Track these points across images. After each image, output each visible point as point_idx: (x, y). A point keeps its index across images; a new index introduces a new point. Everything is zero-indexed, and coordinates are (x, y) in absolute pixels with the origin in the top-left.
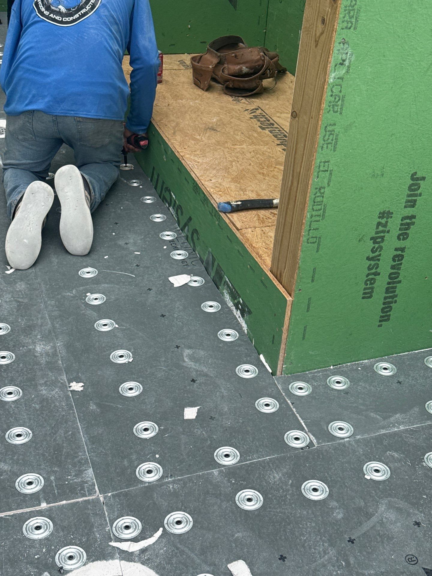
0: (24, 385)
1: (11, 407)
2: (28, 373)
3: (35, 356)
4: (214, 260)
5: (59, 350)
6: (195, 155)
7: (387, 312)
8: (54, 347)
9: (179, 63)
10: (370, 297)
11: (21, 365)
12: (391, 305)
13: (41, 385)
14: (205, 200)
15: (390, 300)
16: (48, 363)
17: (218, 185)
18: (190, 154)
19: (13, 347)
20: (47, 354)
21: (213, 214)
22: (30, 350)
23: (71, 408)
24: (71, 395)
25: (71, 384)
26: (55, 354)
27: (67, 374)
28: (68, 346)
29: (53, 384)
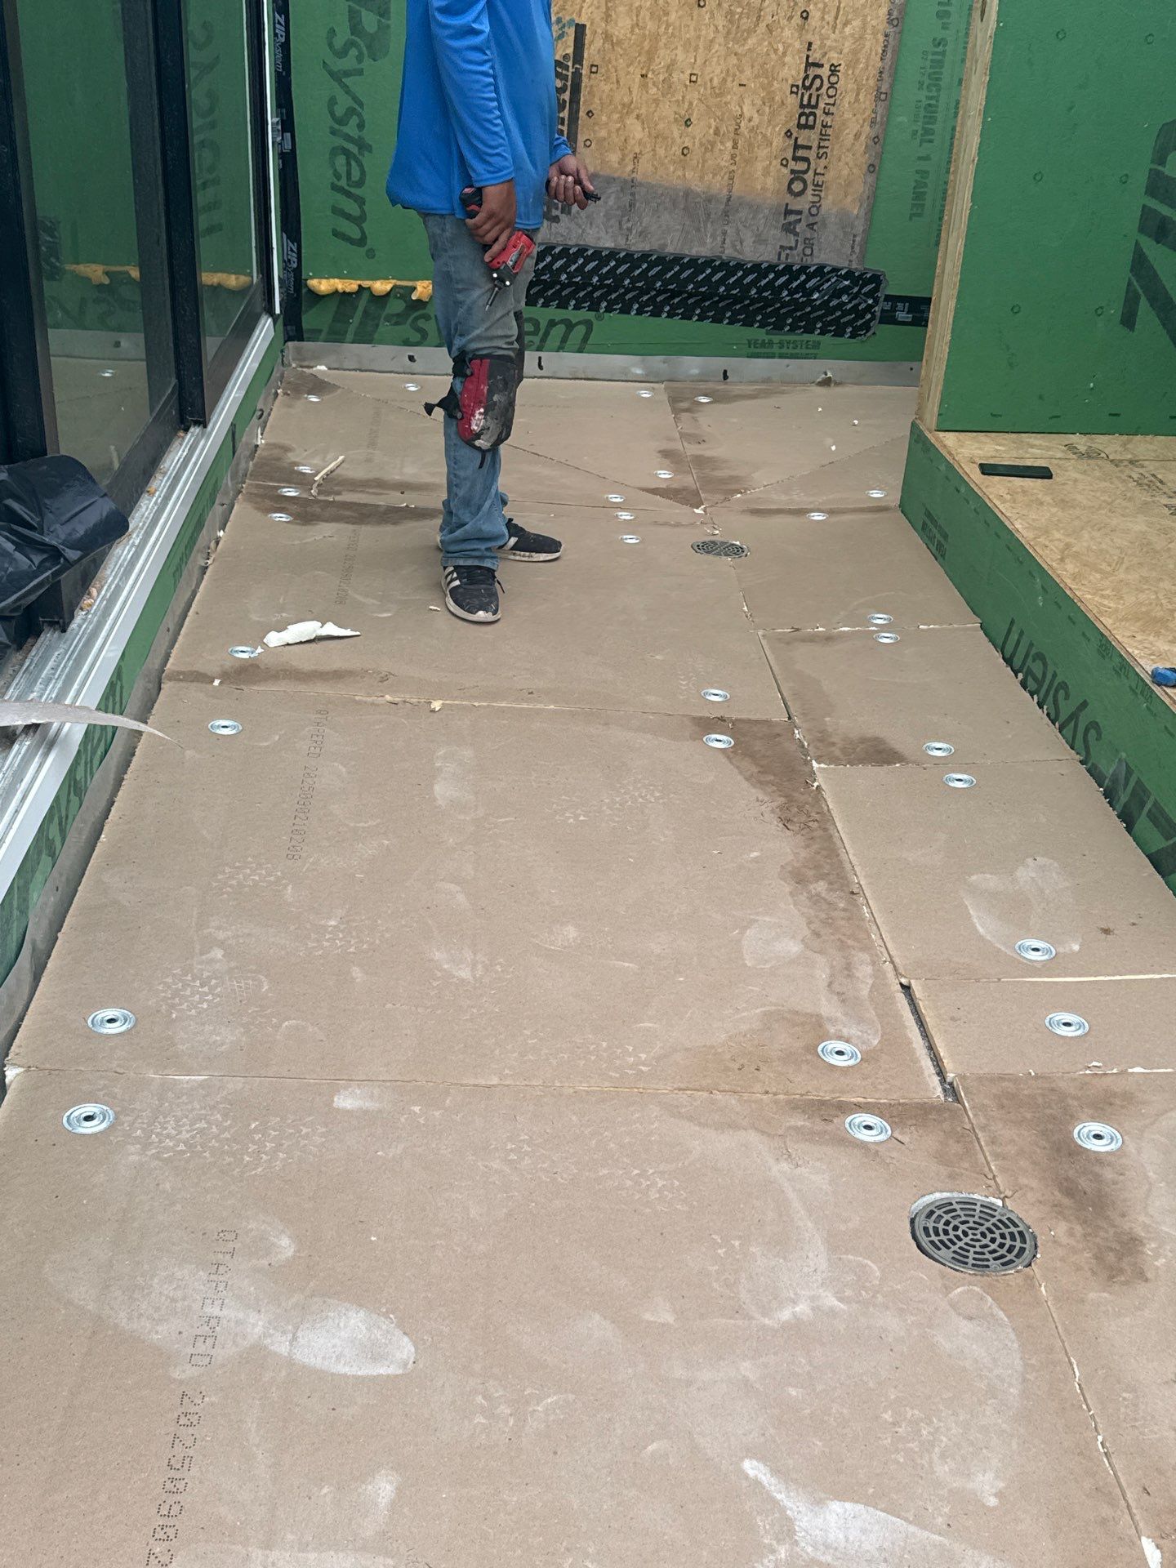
4: (1129, 772)
6: (1103, 596)
9: (1066, 448)
14: (1124, 667)
17: (1149, 646)
18: (1094, 594)
21: (1138, 691)
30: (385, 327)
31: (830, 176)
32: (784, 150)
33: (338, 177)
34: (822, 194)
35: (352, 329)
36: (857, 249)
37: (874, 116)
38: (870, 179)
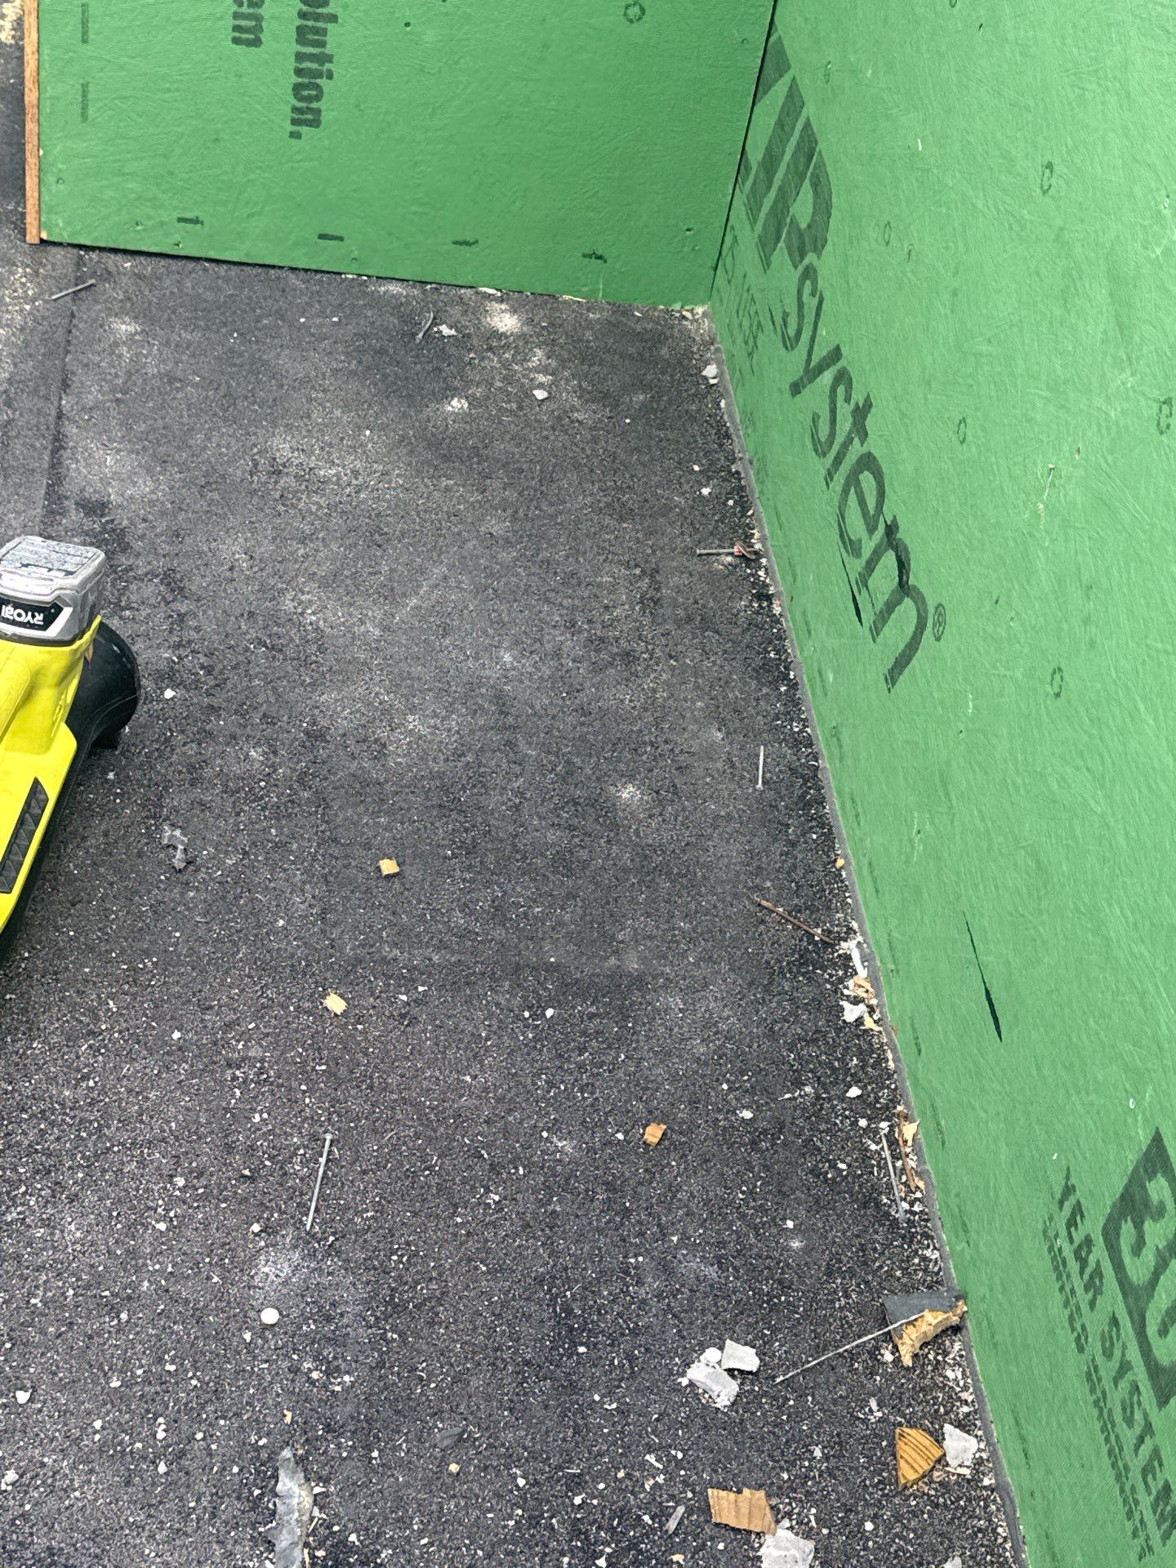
7: (309, 99)
10: (256, 42)
12: (318, 81)
15: (315, 66)
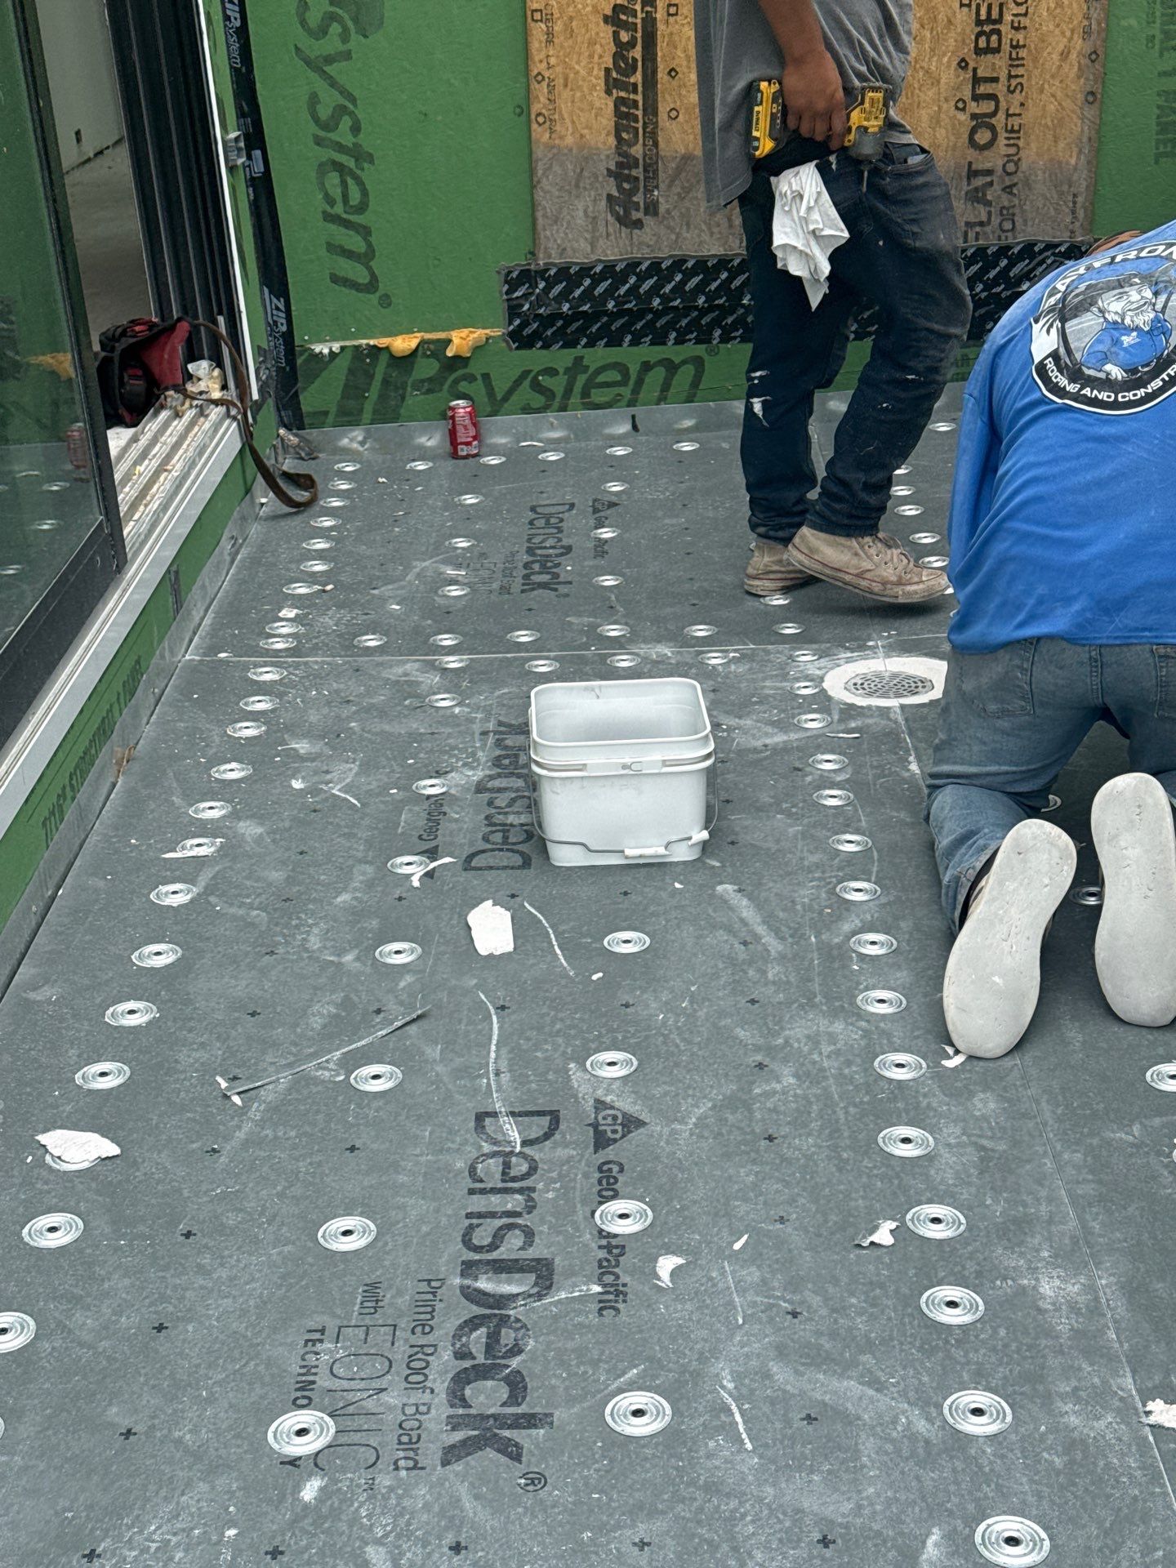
0: (1015, 1392)
1: (984, 1452)
2: (1025, 1358)
3: (1040, 1310)
5: (1108, 1300)
8: (1090, 1288)
11: (1002, 1332)
13: (1063, 1397)
16: (1077, 1334)
19: (976, 1278)
20: (1073, 1308)
22: (1023, 1290)
23: (1156, 1478)
24: (1151, 1438)
25: (1151, 1406)
26: (1095, 1310)
27: (1134, 1372)
28: (1132, 1290)
29: (1098, 1398)
30: (415, 399)
31: (1029, 117)
32: (958, 88)
33: (331, 202)
34: (1021, 143)
35: (368, 407)
36: (1081, 214)
37: (1086, 23)
38: (1091, 112)
